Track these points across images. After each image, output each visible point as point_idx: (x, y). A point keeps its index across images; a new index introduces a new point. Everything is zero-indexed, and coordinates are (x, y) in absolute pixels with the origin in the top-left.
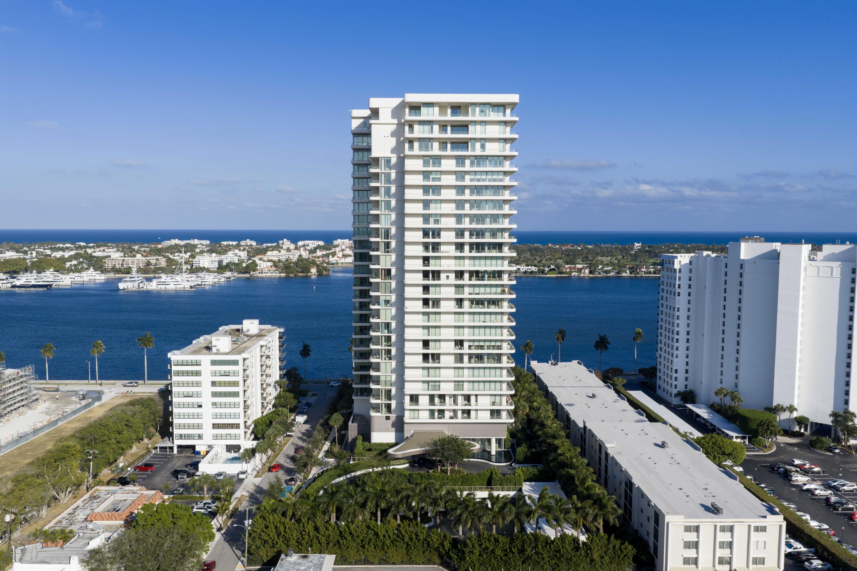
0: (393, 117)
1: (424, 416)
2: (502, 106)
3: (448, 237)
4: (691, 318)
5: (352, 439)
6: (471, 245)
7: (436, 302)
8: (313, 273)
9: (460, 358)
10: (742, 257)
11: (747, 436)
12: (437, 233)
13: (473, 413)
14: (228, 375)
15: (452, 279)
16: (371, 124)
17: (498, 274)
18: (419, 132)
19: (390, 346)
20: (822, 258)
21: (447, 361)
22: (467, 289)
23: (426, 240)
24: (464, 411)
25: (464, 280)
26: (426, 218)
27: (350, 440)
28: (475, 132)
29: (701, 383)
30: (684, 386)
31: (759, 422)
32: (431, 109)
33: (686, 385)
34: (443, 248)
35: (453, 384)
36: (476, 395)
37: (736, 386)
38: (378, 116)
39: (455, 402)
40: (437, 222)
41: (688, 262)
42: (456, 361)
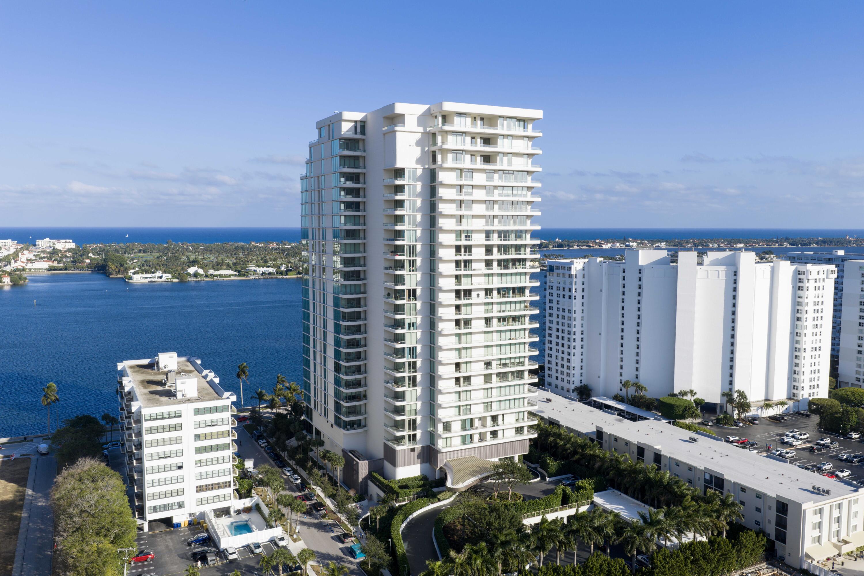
0: (419, 125)
1: (456, 443)
2: (524, 121)
3: (479, 253)
4: (585, 318)
5: (363, 479)
6: (499, 262)
7: (467, 322)
8: (6, 283)
9: (488, 378)
10: (640, 264)
11: (672, 421)
12: (468, 249)
13: (500, 433)
14: (216, 425)
15: (482, 298)
16: (396, 131)
17: (521, 290)
18: (452, 142)
19: (416, 372)
20: (708, 263)
21: (477, 382)
22: (496, 308)
23: (458, 258)
24: (492, 433)
25: (492, 298)
26: (459, 233)
27: (360, 480)
28: (502, 145)
29: (599, 377)
30: (580, 382)
31: (684, 408)
32: (463, 119)
33: (581, 380)
34: (474, 265)
35: (483, 405)
36: (503, 415)
37: (637, 378)
38: (404, 124)
39: (483, 425)
40: (467, 238)
41: (582, 268)
42: (486, 381)
